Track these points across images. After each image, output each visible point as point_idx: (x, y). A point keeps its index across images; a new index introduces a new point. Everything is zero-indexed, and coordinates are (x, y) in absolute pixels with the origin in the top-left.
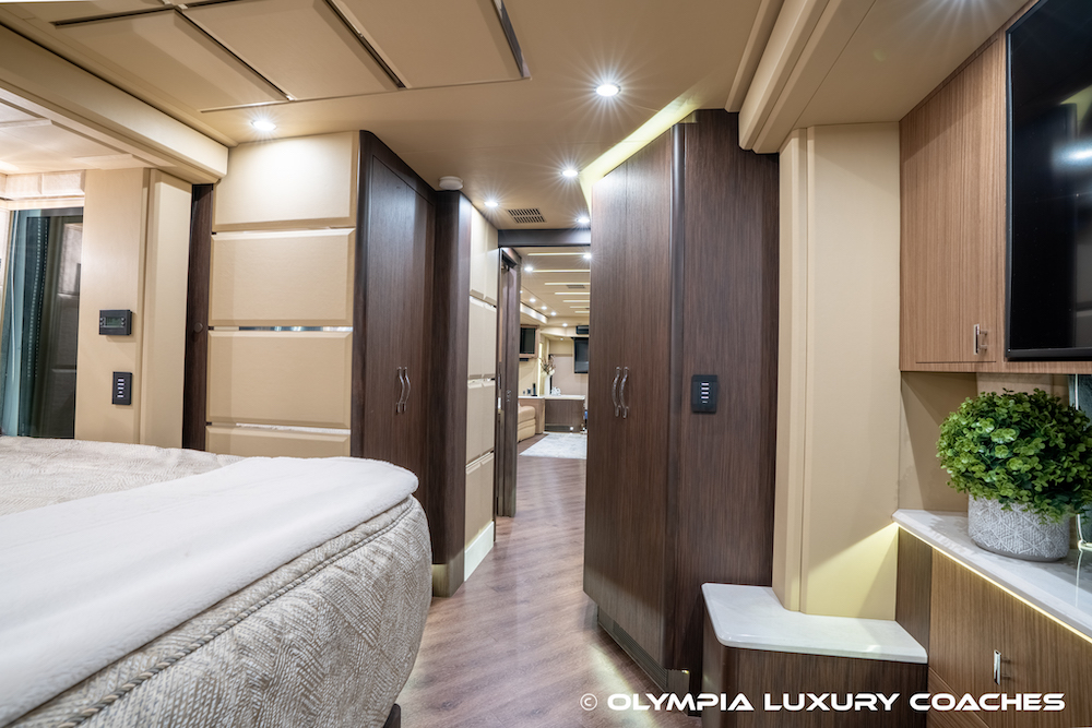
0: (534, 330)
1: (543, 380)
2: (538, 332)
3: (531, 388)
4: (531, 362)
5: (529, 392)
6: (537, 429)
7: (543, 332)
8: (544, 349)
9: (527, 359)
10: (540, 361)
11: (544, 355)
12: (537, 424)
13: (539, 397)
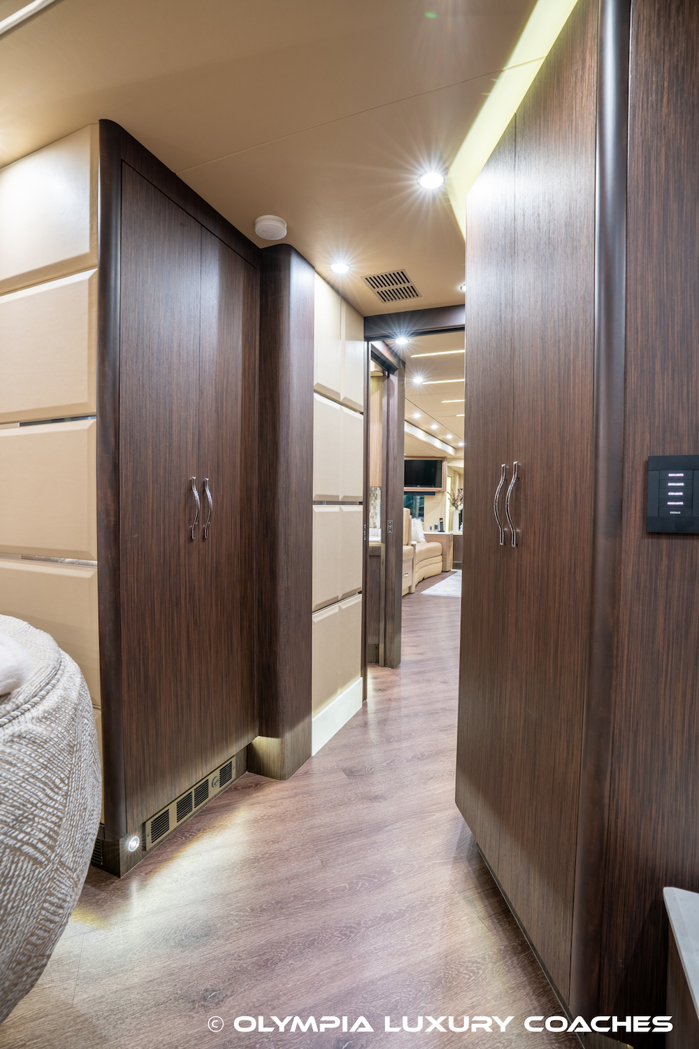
0: (441, 462)
1: (452, 515)
2: (445, 465)
3: (438, 523)
4: (438, 496)
5: (436, 527)
6: (444, 566)
7: (450, 465)
8: (453, 483)
9: (433, 493)
10: (448, 496)
11: (452, 490)
12: (444, 561)
13: (447, 532)
